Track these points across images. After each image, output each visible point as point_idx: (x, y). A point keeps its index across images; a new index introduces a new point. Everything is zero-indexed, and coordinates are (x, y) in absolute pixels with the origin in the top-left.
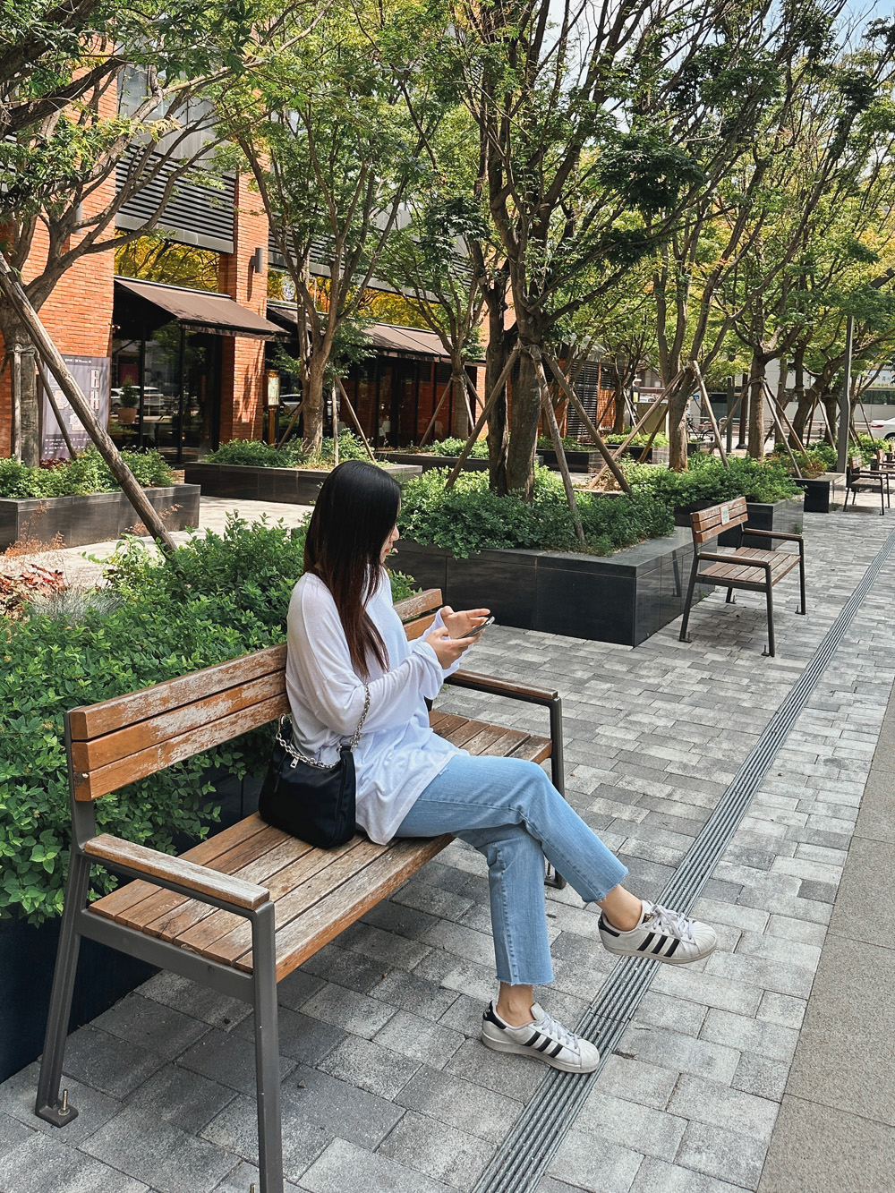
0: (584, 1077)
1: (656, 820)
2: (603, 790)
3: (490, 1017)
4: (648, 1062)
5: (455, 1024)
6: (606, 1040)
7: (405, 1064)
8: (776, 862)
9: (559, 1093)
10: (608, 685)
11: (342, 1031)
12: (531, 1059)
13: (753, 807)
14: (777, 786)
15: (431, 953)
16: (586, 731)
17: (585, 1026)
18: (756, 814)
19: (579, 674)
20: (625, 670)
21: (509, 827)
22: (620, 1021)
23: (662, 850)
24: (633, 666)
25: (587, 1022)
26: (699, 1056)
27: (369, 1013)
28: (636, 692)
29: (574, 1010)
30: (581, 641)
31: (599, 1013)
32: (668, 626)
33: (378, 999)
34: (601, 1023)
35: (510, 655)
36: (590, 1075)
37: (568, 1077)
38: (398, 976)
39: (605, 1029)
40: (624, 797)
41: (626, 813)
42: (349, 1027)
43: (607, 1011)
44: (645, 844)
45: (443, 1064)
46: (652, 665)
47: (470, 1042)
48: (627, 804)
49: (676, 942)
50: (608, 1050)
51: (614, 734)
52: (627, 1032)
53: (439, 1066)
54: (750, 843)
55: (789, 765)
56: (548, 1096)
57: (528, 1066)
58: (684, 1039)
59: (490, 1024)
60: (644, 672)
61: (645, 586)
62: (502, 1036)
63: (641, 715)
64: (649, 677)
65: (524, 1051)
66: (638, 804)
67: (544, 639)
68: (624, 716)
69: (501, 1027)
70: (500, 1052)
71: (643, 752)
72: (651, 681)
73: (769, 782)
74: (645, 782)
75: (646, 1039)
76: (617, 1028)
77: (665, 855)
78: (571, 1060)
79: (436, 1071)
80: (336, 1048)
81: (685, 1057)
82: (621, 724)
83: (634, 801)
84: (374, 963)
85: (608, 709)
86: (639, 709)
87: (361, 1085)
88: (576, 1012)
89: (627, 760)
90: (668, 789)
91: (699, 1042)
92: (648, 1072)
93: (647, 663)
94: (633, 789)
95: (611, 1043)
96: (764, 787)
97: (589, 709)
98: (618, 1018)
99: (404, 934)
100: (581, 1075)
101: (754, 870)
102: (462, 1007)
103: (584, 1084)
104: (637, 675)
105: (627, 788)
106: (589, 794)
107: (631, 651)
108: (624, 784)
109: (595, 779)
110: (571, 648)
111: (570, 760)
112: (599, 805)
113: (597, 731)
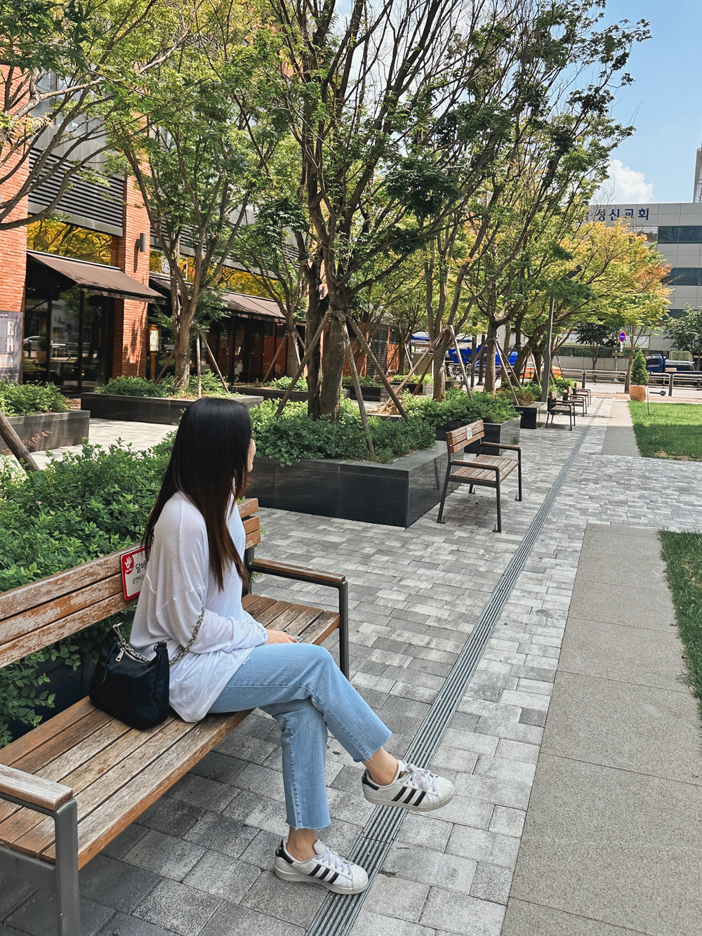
0: (355, 897)
1: (418, 665)
2: (381, 642)
3: (281, 854)
4: (407, 879)
5: (253, 860)
6: (374, 860)
7: (209, 901)
8: (503, 695)
9: (334, 915)
10: (386, 558)
11: (158, 875)
12: (313, 885)
13: (486, 651)
14: (504, 633)
15: (238, 794)
16: (370, 595)
17: (358, 849)
18: (488, 656)
19: (367, 550)
20: (399, 545)
21: (298, 701)
22: (386, 843)
23: (421, 690)
24: (405, 542)
25: (360, 846)
26: (445, 870)
27: (181, 857)
28: (406, 563)
29: (350, 836)
30: (370, 525)
31: (370, 836)
32: (430, 512)
33: (191, 842)
34: (371, 845)
35: (318, 537)
36: (360, 895)
37: (342, 899)
38: (209, 818)
39: (374, 850)
40: (394, 647)
41: (396, 661)
42: (163, 872)
43: (376, 834)
44: (409, 685)
45: (241, 898)
46: (419, 541)
47: (265, 875)
48: (397, 653)
49: (423, 794)
50: (375, 870)
51: (391, 597)
52: (391, 853)
53: (237, 902)
54: (485, 680)
55: (513, 616)
56: (326, 918)
57: (311, 892)
58: (435, 854)
59: (281, 859)
60: (412, 547)
61: (415, 482)
62: (290, 869)
63: (409, 580)
64: (416, 550)
65: (308, 880)
66: (406, 652)
67: (343, 524)
68: (396, 582)
69: (289, 861)
70: (289, 882)
71: (410, 610)
72: (417, 553)
73: (499, 630)
74: (411, 634)
75: (405, 857)
76: (383, 849)
77: (423, 694)
78: (345, 885)
79: (234, 906)
80: (150, 893)
81: (435, 871)
82: (395, 588)
83: (402, 651)
84: (191, 807)
85: (387, 576)
86: (408, 576)
87: (169, 927)
88: (352, 837)
89: (399, 616)
90: (427, 639)
91: (446, 856)
92: (406, 888)
93: (415, 540)
94: (402, 640)
95: (378, 863)
96: (495, 634)
97: (373, 577)
98: (384, 840)
99: (218, 779)
100: (353, 896)
101: (488, 703)
102: (260, 842)
103: (355, 904)
104: (408, 549)
105: (397, 639)
106: (370, 646)
107: (404, 531)
108: (395, 636)
109: (374, 633)
110: (362, 531)
111: (357, 619)
112: (376, 655)
113: (377, 594)
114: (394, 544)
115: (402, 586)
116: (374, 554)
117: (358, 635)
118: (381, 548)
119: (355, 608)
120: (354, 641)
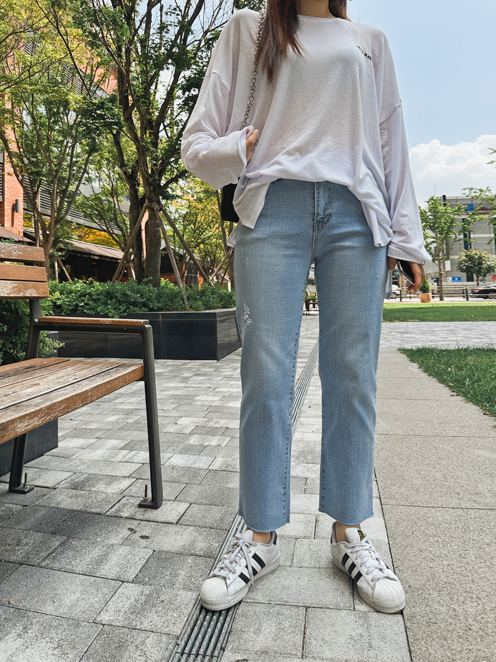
2: (197, 430)
10: (203, 378)
16: (188, 399)
19: (186, 375)
24: (217, 369)
28: (219, 379)
40: (213, 432)
41: (214, 441)
44: (229, 459)
46: (228, 367)
51: (206, 399)
60: (223, 370)
66: (223, 434)
72: (228, 373)
74: (227, 421)
82: (211, 393)
83: (220, 433)
85: (203, 388)
86: (221, 386)
89: (215, 411)
93: (225, 367)
94: (219, 426)
97: (191, 389)
104: (220, 372)
105: (214, 426)
106: (187, 433)
107: (216, 362)
108: (213, 424)
109: (192, 424)
110: (182, 365)
111: (176, 416)
112: (194, 439)
113: (195, 398)
114: (209, 370)
115: (216, 392)
116: (192, 376)
117: (177, 426)
118: (197, 373)
119: (174, 409)
120: (172, 431)
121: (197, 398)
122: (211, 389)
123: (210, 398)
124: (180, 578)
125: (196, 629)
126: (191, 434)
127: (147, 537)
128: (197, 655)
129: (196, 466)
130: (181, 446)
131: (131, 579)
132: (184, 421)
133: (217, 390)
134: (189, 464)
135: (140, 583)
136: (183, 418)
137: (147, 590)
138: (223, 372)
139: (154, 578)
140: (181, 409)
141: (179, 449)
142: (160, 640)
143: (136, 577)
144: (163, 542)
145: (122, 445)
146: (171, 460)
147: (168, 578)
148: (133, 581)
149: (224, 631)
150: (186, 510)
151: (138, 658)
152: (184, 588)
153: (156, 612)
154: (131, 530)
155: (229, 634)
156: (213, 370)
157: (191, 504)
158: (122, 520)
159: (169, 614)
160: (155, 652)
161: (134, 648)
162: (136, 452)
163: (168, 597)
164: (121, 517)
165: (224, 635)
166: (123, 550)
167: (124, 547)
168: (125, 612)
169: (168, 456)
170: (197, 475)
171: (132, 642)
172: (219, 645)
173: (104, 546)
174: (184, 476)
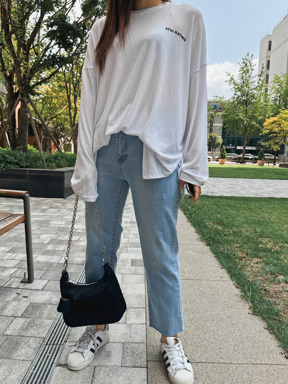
2: (52, 241)
6: (53, 358)
10: (55, 210)
16: (46, 223)
19: (44, 208)
22: (60, 345)
23: (77, 259)
24: (64, 204)
25: (42, 350)
34: (50, 349)
39: (52, 352)
40: (61, 242)
41: (61, 248)
43: (54, 340)
44: (70, 258)
50: (54, 365)
71: (68, 227)
76: (59, 349)
85: (55, 216)
86: (66, 215)
88: (36, 346)
93: (68, 203)
94: (64, 239)
95: (56, 360)
104: (65, 206)
105: (62, 239)
106: (46, 243)
107: (63, 200)
108: (61, 238)
109: (49, 238)
110: (41, 201)
111: (39, 233)
112: (50, 247)
113: (50, 223)
114: (59, 204)
115: (63, 219)
116: (48, 209)
117: (40, 240)
118: (51, 206)
119: (37, 229)
120: (37, 242)
121: (51, 222)
122: (60, 217)
123: (59, 223)
124: (45, 315)
125: (53, 335)
126: (48, 244)
127: (27, 297)
128: (54, 344)
129: (51, 261)
130: (42, 251)
131: (20, 316)
132: (44, 236)
133: (63, 218)
134: (47, 260)
135: (25, 317)
136: (43, 235)
137: (28, 320)
138: (67, 206)
139: (31, 315)
140: (42, 229)
141: (41, 252)
142: (36, 340)
143: (22, 315)
144: (35, 299)
145: (8, 250)
146: (37, 258)
147: (38, 314)
148: (21, 316)
149: (66, 335)
150: (46, 284)
151: (26, 347)
152: (47, 319)
153: (34, 329)
154: (18, 294)
155: (68, 336)
156: (61, 205)
157: (49, 281)
158: (13, 289)
159: (40, 329)
160: (34, 345)
161: (24, 344)
162: (17, 254)
163: (39, 322)
164: (12, 288)
165: (66, 336)
166: (15, 303)
167: (15, 302)
168: (18, 330)
169: (35, 256)
170: (52, 266)
171: (23, 342)
172: (64, 340)
173: (4, 302)
174: (45, 266)
